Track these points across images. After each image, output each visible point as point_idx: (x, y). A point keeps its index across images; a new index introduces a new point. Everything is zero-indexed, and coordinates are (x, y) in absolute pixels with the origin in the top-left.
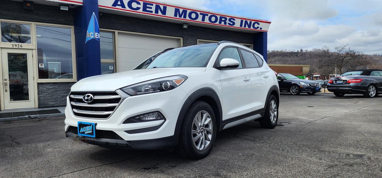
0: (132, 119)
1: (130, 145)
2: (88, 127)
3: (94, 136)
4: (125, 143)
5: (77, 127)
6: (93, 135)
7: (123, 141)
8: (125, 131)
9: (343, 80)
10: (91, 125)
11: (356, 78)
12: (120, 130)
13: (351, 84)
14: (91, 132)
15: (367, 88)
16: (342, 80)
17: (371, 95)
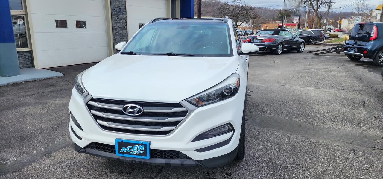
0: (204, 136)
1: (201, 165)
2: (136, 147)
3: (148, 157)
4: (194, 163)
5: (115, 146)
6: (146, 156)
7: (191, 161)
8: (195, 150)
9: (260, 39)
10: (141, 144)
11: (270, 38)
12: (188, 150)
13: (266, 43)
14: (142, 152)
15: (277, 47)
16: (258, 39)
17: (279, 52)
